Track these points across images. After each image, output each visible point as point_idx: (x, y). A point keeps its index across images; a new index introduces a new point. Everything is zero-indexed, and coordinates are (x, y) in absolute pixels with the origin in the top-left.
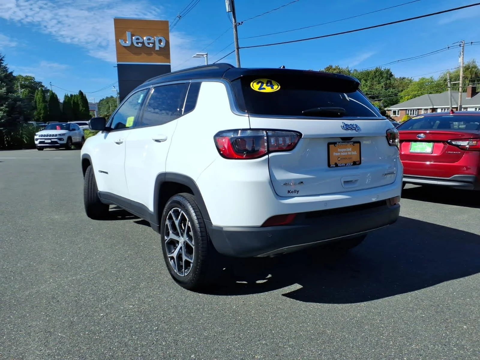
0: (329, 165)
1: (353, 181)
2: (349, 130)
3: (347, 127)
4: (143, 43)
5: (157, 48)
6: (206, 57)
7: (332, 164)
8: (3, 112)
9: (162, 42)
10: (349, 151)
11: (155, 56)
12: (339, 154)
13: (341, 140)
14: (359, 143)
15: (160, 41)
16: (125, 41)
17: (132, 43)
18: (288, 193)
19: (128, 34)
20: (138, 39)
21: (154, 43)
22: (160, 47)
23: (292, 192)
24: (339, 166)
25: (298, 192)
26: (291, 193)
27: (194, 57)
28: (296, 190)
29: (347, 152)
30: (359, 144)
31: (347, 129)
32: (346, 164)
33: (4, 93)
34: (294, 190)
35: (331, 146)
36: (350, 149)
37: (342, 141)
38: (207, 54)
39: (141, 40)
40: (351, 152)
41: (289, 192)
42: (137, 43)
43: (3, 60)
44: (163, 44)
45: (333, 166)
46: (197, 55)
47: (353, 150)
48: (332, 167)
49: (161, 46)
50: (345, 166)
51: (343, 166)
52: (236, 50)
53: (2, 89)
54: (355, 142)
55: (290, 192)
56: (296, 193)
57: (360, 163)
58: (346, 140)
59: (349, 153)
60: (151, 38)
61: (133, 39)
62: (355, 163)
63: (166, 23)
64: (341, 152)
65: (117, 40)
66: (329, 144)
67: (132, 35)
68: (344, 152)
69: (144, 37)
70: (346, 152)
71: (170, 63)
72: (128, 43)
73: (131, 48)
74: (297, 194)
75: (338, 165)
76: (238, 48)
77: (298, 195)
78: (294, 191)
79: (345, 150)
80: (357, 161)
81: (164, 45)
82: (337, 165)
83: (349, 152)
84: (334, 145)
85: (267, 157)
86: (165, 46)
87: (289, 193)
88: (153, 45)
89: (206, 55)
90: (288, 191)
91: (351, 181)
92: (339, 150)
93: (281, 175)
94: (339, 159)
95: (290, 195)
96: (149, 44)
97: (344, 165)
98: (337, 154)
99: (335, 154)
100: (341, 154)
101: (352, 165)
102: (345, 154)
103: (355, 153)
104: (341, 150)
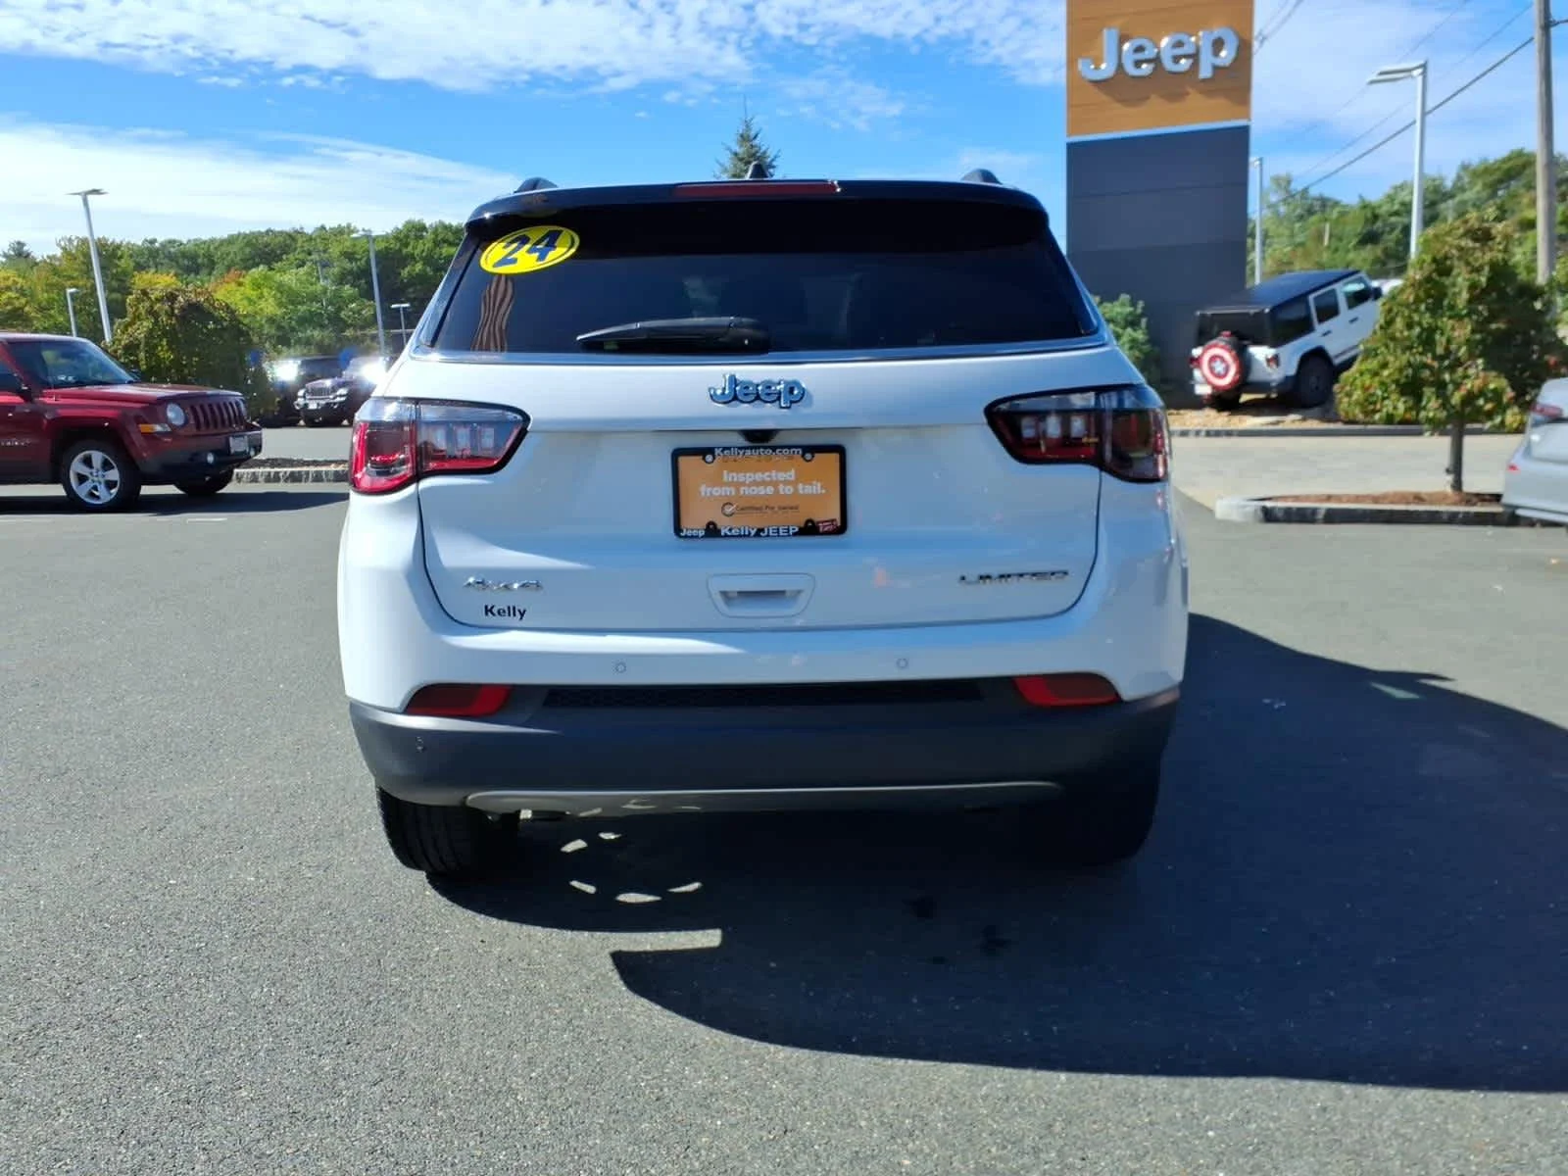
0: (678, 530)
1: (788, 594)
2: (746, 405)
4: (1156, 60)
5: (1205, 72)
6: (1420, 78)
7: (694, 522)
9: (1225, 46)
10: (786, 483)
11: (1195, 99)
12: (730, 491)
13: (742, 441)
14: (840, 450)
15: (1218, 45)
16: (1097, 62)
17: (1120, 66)
18: (487, 614)
19: (1109, 37)
20: (1140, 49)
21: (1195, 57)
22: (1216, 68)
23: (499, 613)
24: (726, 536)
25: (522, 615)
26: (499, 616)
27: (1373, 82)
28: (514, 608)
29: (775, 484)
30: (835, 457)
32: (762, 530)
34: (509, 608)
35: (683, 460)
36: (791, 475)
37: (746, 443)
38: (1424, 66)
39: (1150, 53)
40: (794, 483)
41: (488, 611)
42: (1138, 64)
43: (774, 167)
44: (1226, 55)
45: (694, 533)
46: (1381, 74)
47: (803, 479)
48: (686, 537)
49: (1219, 62)
50: (757, 535)
51: (745, 535)
52: (1537, 34)
54: (810, 450)
55: (495, 610)
56: (514, 615)
57: (841, 529)
58: (759, 438)
59: (786, 490)
60: (1182, 37)
61: (1124, 54)
62: (810, 529)
64: (738, 485)
65: (1071, 62)
66: (677, 454)
67: (1122, 39)
68: (755, 484)
69: (1164, 37)
70: (764, 483)
71: (1250, 120)
72: (1106, 69)
73: (1119, 87)
74: (521, 619)
75: (720, 531)
76: (1547, 25)
77: (523, 623)
78: (506, 609)
79: (759, 476)
80: (823, 522)
81: (1233, 55)
82: (712, 531)
83: (781, 487)
84: (704, 459)
86: (1235, 60)
87: (489, 614)
88: (1191, 61)
89: (1420, 71)
90: (486, 607)
91: (782, 593)
92: (727, 477)
93: (457, 553)
94: (729, 510)
95: (491, 620)
96: (1176, 59)
97: (753, 532)
98: (717, 491)
99: (706, 493)
100: (738, 491)
101: (795, 534)
102: (762, 491)
103: (816, 488)
104: (740, 477)
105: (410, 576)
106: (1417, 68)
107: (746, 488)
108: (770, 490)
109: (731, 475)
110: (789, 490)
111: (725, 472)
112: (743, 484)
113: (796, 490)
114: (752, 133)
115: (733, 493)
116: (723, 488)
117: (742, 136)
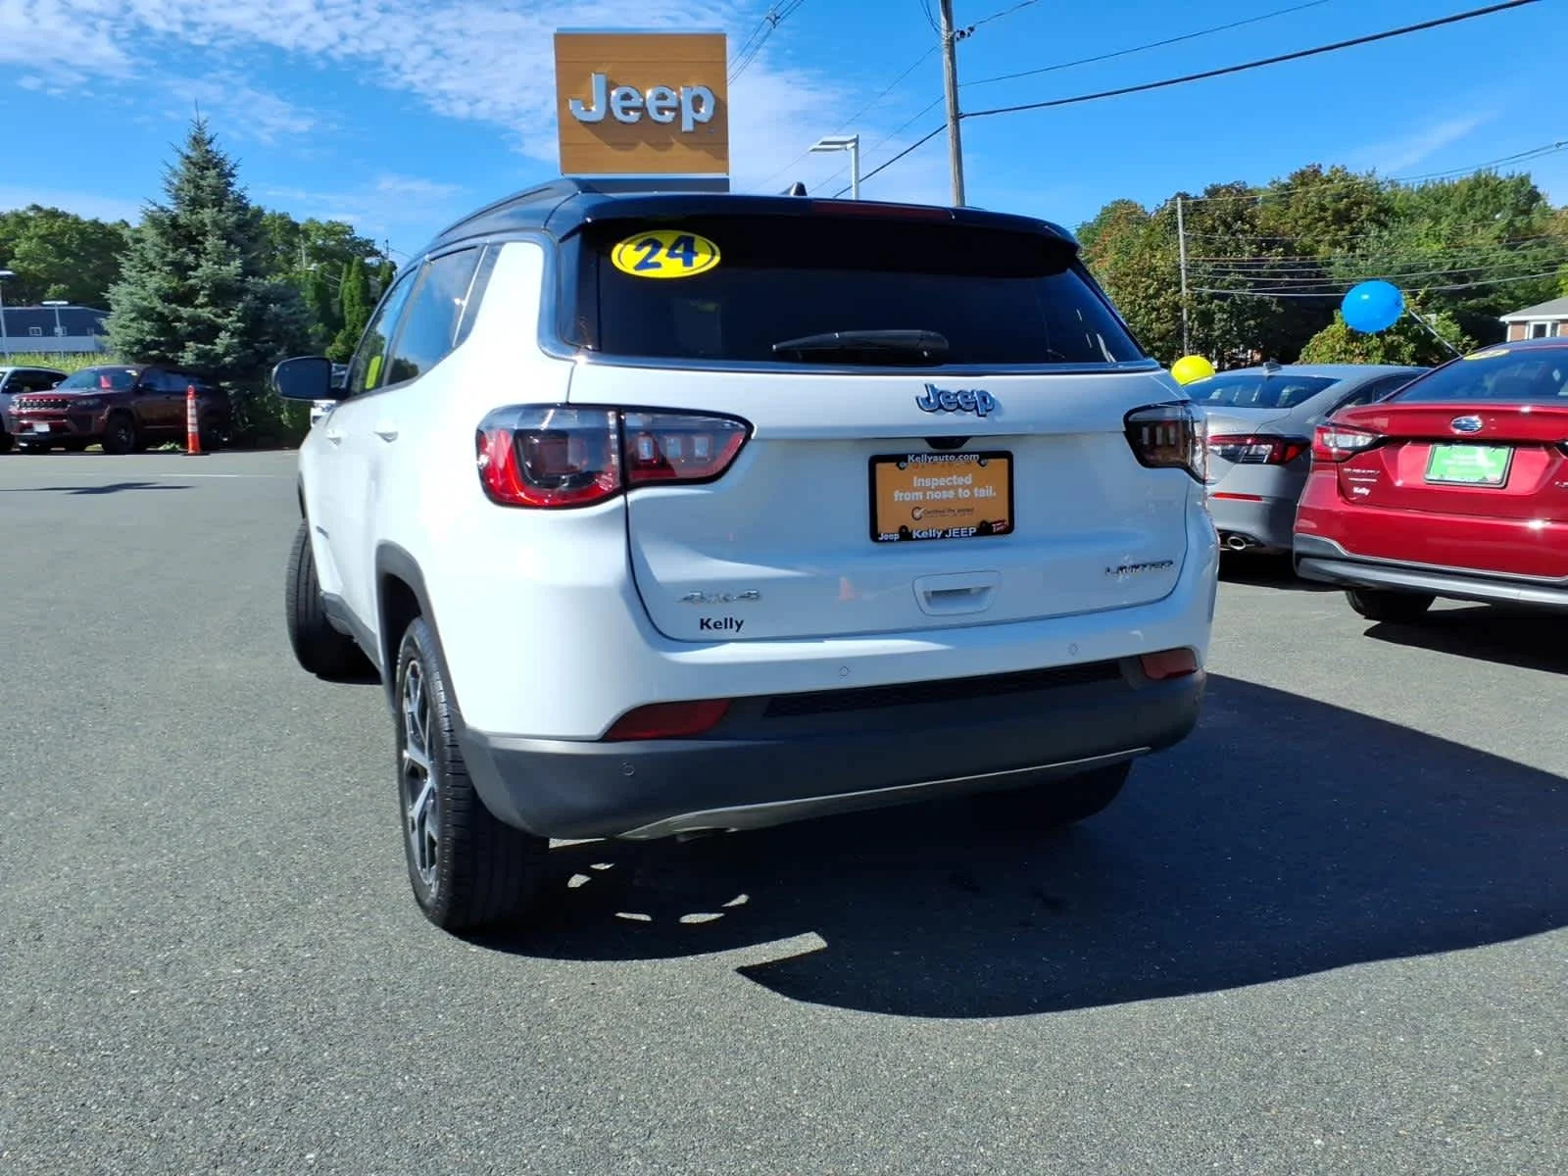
0: (875, 535)
1: (973, 592)
2: (946, 413)
3: (937, 402)
4: (643, 109)
5: (687, 125)
6: (853, 150)
7: (888, 527)
8: (228, 334)
9: (704, 103)
10: (965, 487)
11: (678, 150)
12: (919, 495)
13: (926, 447)
14: (1008, 456)
15: (697, 102)
16: (587, 104)
17: (609, 111)
18: (702, 628)
19: (597, 82)
20: (627, 97)
21: (677, 110)
22: (696, 123)
23: (715, 625)
24: (917, 539)
25: (739, 626)
26: (715, 630)
27: (814, 150)
28: (731, 620)
29: (955, 488)
30: (1005, 461)
31: (941, 407)
32: (946, 532)
33: (236, 275)
34: (726, 619)
35: (880, 466)
36: (968, 480)
37: (932, 450)
38: (856, 141)
39: (636, 102)
40: (970, 487)
41: (704, 624)
42: (626, 110)
43: (234, 176)
44: (705, 112)
45: (891, 537)
46: (824, 143)
47: (978, 483)
48: (884, 541)
49: (698, 117)
50: (943, 537)
51: (933, 538)
52: (950, 123)
53: (228, 265)
54: (985, 455)
55: (711, 624)
56: (731, 627)
57: (1009, 529)
58: (946, 445)
59: (965, 494)
60: (667, 91)
61: (612, 99)
62: (985, 529)
63: (717, 41)
64: (924, 489)
65: (562, 103)
66: (874, 461)
67: (610, 86)
68: (939, 488)
69: (649, 88)
70: (946, 488)
71: (728, 174)
72: (597, 112)
73: (607, 129)
74: (737, 631)
75: (911, 534)
76: (957, 117)
77: (739, 635)
78: (723, 622)
79: (942, 482)
80: (996, 523)
81: (711, 112)
82: (905, 535)
83: (960, 490)
84: (898, 465)
85: (619, 501)
86: (712, 119)
87: (705, 627)
88: (673, 114)
89: (853, 144)
90: (702, 620)
91: (968, 590)
92: (917, 482)
93: (672, 567)
94: (917, 514)
95: (706, 633)
96: (661, 110)
97: (939, 534)
98: (908, 496)
99: (899, 497)
100: (925, 495)
101: (973, 535)
102: (945, 495)
103: (988, 492)
104: (927, 482)
105: (624, 592)
106: (850, 142)
107: (932, 492)
108: (951, 494)
109: (919, 480)
110: (967, 494)
111: (915, 478)
112: (930, 489)
113: (972, 494)
114: (207, 136)
115: (921, 497)
116: (913, 494)
117: (195, 139)
